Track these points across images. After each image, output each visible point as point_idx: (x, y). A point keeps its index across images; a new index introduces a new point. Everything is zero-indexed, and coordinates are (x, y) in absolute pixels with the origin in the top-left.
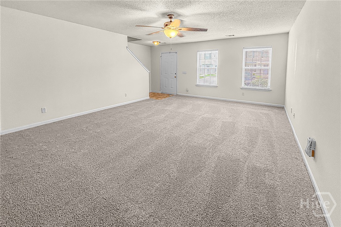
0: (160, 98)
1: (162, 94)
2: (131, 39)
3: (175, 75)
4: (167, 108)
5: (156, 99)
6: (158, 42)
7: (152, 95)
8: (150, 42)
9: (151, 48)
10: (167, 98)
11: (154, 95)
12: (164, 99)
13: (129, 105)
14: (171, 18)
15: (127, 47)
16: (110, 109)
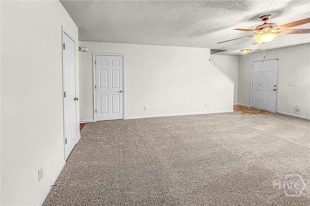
0: (248, 113)
1: (252, 109)
2: (214, 51)
3: (275, 88)
4: (258, 128)
5: (242, 114)
6: (248, 50)
7: (238, 109)
8: (238, 51)
9: (239, 57)
10: (258, 115)
11: (240, 108)
12: (253, 115)
13: (209, 115)
14: (265, 19)
15: (210, 59)
16: (190, 116)
